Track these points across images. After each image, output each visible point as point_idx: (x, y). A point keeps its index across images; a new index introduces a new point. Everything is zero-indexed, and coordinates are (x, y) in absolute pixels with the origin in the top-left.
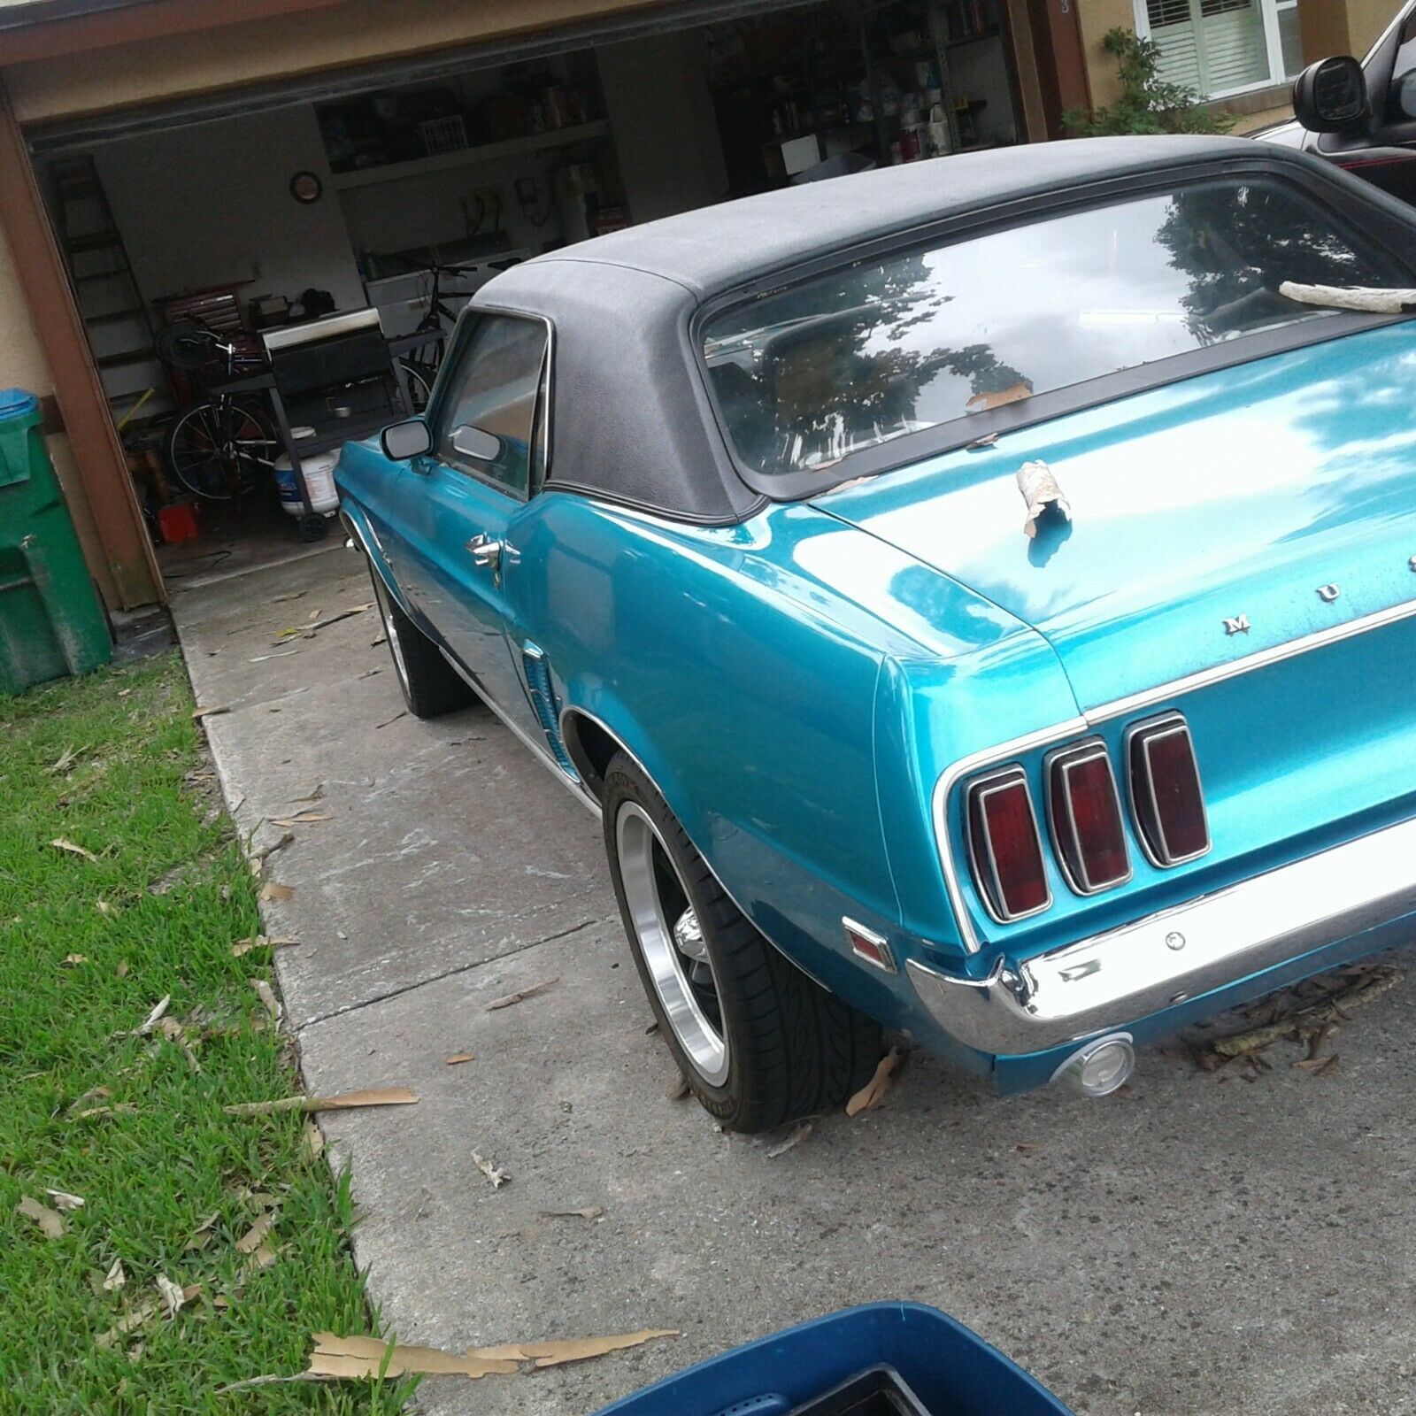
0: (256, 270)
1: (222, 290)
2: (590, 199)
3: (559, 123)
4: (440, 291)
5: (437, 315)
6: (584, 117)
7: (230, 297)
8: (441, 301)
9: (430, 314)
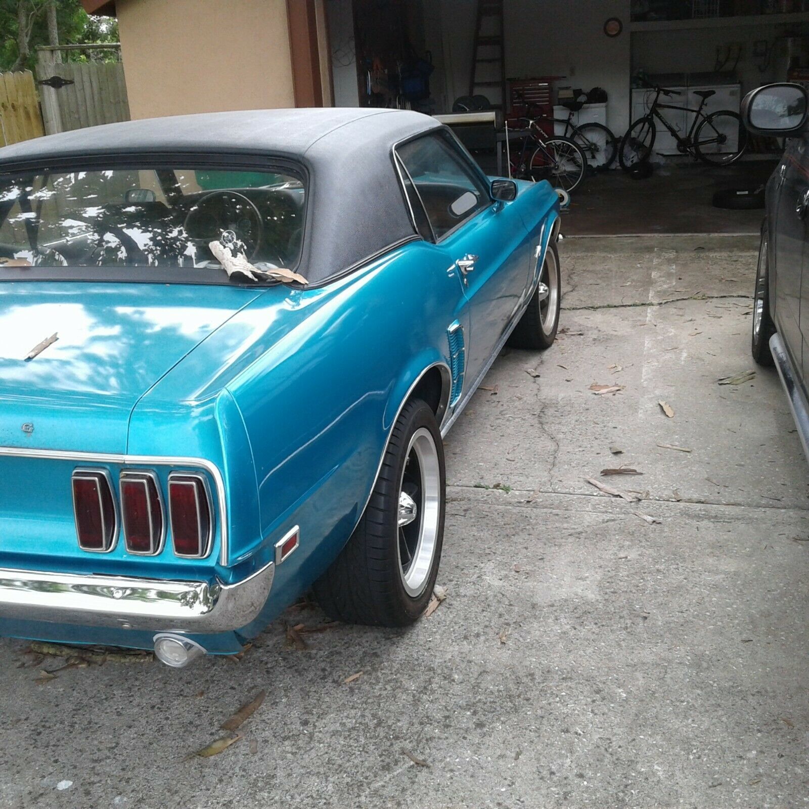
0: (572, 71)
1: (543, 80)
2: (795, 61)
3: (784, 11)
4: (658, 102)
5: (652, 116)
6: (803, 9)
7: (547, 84)
8: (657, 109)
9: (648, 115)
